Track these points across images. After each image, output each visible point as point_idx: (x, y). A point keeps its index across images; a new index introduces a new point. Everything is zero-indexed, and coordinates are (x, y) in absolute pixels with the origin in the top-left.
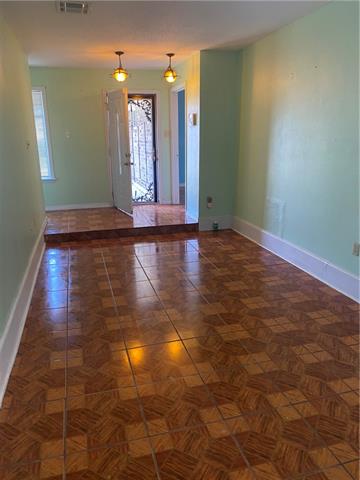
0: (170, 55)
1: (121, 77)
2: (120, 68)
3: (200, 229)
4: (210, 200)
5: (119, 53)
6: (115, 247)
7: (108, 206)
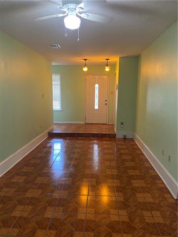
0: (107, 60)
1: (85, 69)
2: (85, 66)
3: (117, 137)
4: (122, 124)
5: (85, 60)
6: (74, 141)
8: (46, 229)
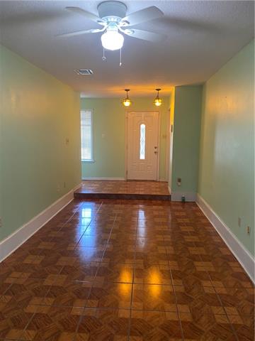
0: (158, 90)
1: (127, 104)
2: (127, 99)
3: (172, 200)
4: (179, 180)
5: (127, 90)
7: (123, 179)
8: (75, 331)
